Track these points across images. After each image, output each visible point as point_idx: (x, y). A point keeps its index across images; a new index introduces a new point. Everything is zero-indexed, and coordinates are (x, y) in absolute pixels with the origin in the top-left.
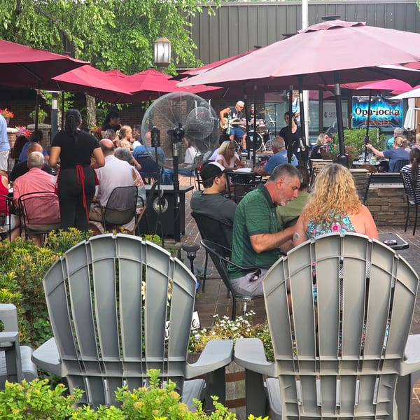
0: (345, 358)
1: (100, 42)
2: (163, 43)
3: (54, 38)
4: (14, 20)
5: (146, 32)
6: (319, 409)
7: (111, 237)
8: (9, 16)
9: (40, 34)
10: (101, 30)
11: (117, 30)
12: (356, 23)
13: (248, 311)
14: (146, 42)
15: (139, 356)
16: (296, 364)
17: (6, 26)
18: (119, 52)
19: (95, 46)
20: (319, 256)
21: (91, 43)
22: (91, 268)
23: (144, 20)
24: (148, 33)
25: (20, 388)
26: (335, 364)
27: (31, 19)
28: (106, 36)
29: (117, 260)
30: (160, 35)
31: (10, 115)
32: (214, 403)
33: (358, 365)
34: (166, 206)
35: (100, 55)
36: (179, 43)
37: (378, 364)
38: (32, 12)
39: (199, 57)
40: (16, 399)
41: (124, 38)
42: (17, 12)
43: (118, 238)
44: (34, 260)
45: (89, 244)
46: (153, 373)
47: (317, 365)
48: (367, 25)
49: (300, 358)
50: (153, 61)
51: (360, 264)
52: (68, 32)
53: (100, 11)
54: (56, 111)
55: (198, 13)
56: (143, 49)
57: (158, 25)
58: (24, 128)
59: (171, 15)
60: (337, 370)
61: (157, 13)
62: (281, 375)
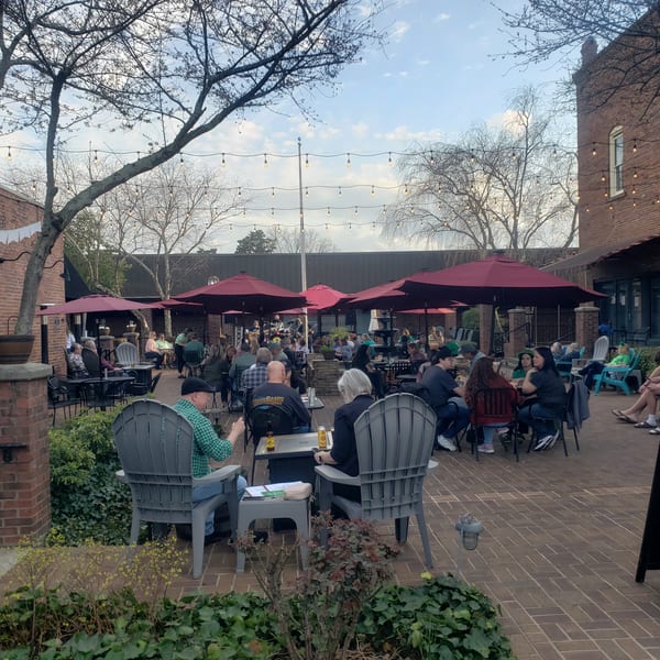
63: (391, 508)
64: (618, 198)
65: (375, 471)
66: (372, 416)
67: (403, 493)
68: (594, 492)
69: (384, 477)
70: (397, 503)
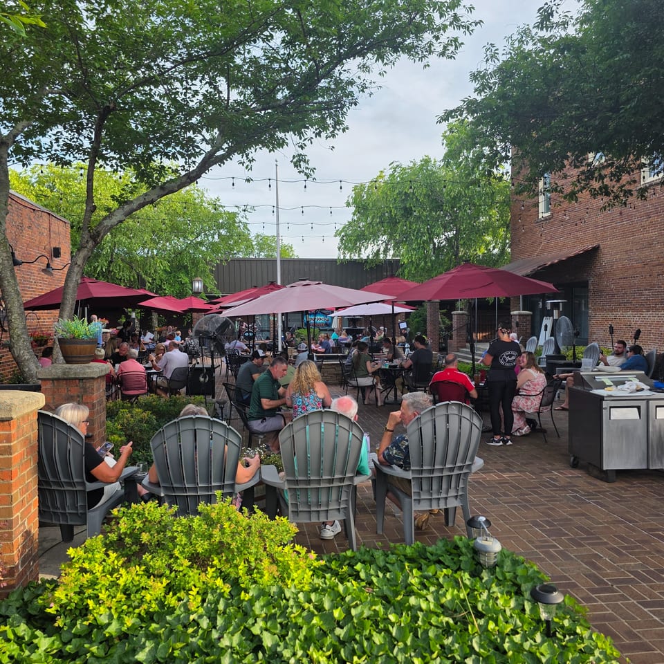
0: (324, 478)
1: (161, 280)
2: (198, 281)
3: (134, 277)
4: (109, 266)
5: (187, 273)
6: (310, 506)
7: (192, 418)
8: (106, 264)
9: (126, 274)
10: (161, 272)
11: (170, 273)
12: (317, 282)
13: (262, 444)
14: (187, 280)
15: (208, 483)
16: (297, 482)
17: (104, 270)
18: (172, 285)
19: (158, 282)
20: (310, 422)
21: (155, 280)
22: (179, 436)
23: (186, 267)
24: (188, 274)
25: (141, 507)
26: (319, 481)
27: (120, 266)
28: (164, 276)
29: (195, 430)
30: (196, 276)
31: (107, 322)
32: (255, 510)
33: (331, 481)
34: (207, 379)
35: (160, 286)
36: (207, 280)
37: (342, 480)
38: (119, 262)
39: (218, 289)
40: (138, 514)
41: (174, 277)
42: (111, 262)
43: (197, 418)
44: (132, 416)
45: (178, 422)
46: (218, 493)
47: (309, 482)
48: (323, 283)
49: (300, 478)
50: (192, 290)
51: (333, 426)
52: (141, 273)
53: (161, 262)
54: (134, 319)
55: (217, 264)
56: (186, 283)
57: (194, 270)
58: (115, 329)
59: (201, 265)
60: (320, 485)
61: (193, 263)
62: (289, 488)
63: (439, 499)
64: (546, 219)
65: (424, 468)
66: (423, 420)
67: (449, 487)
68: (561, 473)
69: (433, 473)
70: (443, 495)
